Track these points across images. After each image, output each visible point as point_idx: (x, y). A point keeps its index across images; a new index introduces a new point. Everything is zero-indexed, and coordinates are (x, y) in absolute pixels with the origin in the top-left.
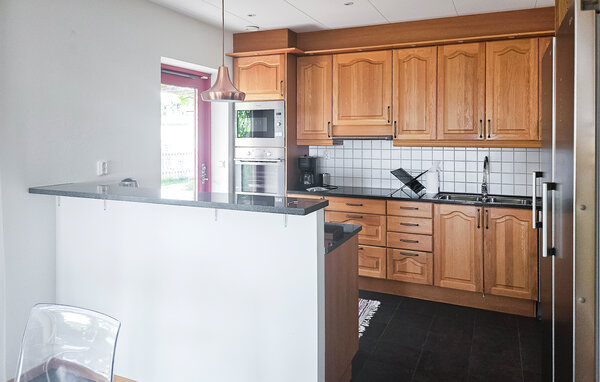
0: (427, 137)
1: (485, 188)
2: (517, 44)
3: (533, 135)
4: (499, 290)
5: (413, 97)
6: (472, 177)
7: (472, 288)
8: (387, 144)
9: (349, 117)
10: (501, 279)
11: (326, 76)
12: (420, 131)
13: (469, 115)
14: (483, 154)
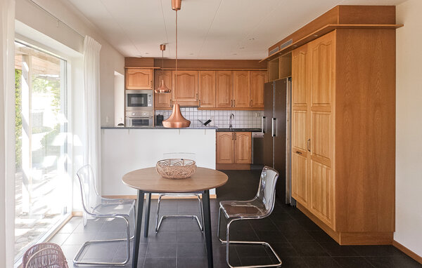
0: (212, 106)
1: (231, 126)
2: (244, 72)
3: (249, 106)
4: (239, 162)
5: (207, 90)
6: (225, 122)
7: (230, 162)
8: (196, 109)
9: (180, 98)
10: (240, 158)
11: (169, 80)
12: (209, 104)
13: (227, 98)
14: (229, 113)
